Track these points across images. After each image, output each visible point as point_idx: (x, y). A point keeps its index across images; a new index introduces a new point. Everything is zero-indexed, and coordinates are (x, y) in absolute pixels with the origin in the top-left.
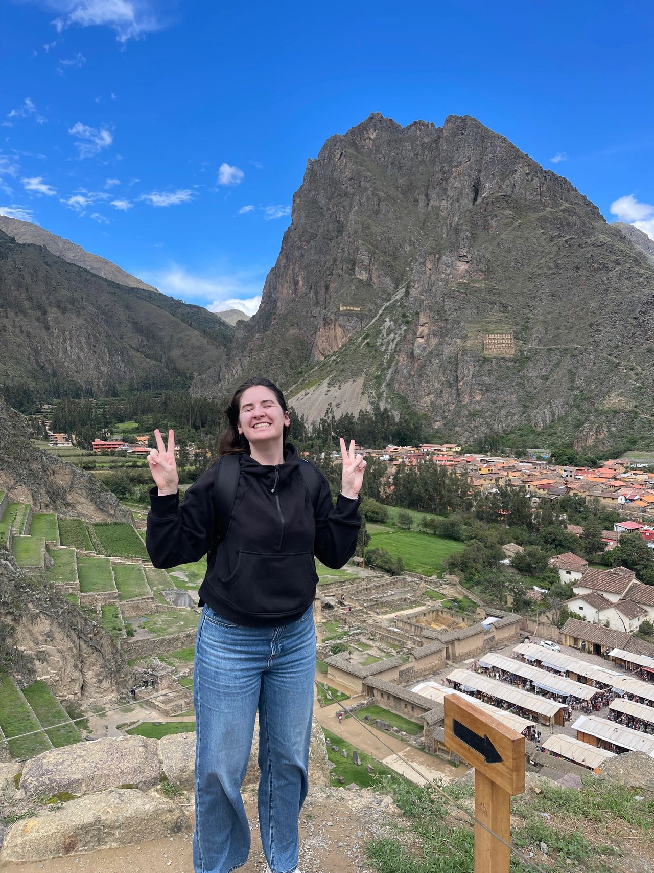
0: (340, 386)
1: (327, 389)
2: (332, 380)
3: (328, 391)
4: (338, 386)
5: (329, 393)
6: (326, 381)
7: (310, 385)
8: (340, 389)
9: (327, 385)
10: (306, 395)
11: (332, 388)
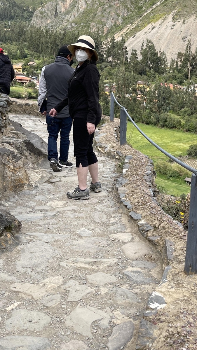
0: (184, 21)
1: (172, 23)
2: (176, 15)
3: (174, 25)
4: (182, 21)
5: (175, 28)
6: (171, 16)
7: (155, 19)
8: (184, 24)
9: (172, 20)
10: (153, 29)
11: (176, 22)
